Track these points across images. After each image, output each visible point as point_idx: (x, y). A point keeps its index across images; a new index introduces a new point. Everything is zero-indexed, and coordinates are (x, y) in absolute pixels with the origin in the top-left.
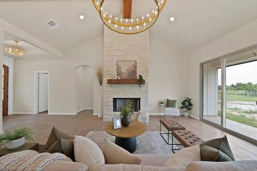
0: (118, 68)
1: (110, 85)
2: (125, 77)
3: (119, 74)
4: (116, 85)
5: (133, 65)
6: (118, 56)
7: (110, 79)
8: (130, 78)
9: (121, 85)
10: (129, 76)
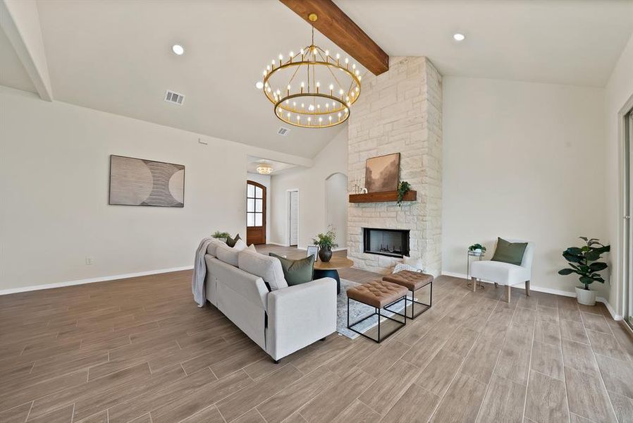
0: (368, 172)
1: (357, 205)
2: (377, 187)
3: (368, 183)
4: (365, 205)
5: (393, 164)
6: (367, 151)
7: (354, 193)
8: (385, 189)
9: (373, 204)
10: (385, 185)
